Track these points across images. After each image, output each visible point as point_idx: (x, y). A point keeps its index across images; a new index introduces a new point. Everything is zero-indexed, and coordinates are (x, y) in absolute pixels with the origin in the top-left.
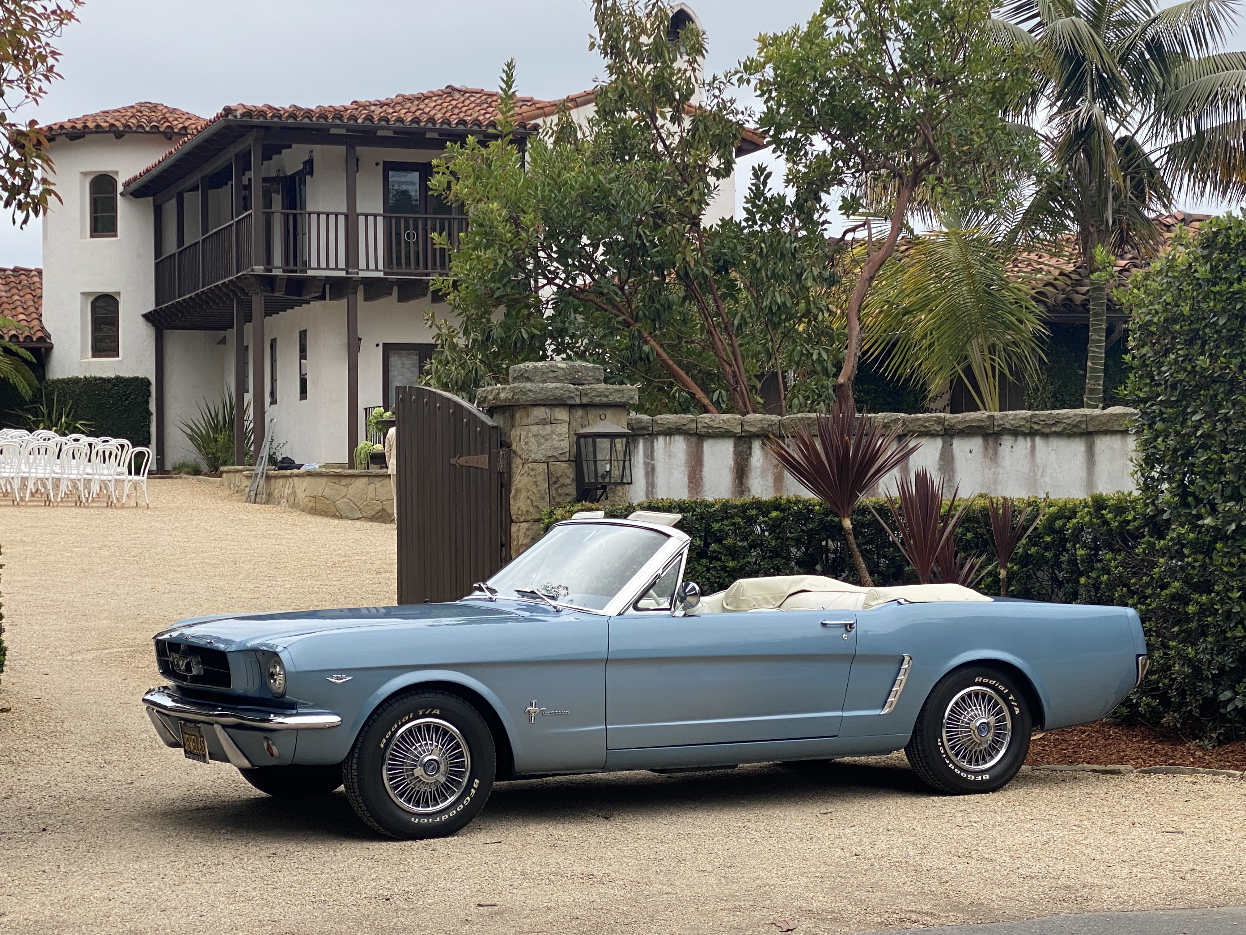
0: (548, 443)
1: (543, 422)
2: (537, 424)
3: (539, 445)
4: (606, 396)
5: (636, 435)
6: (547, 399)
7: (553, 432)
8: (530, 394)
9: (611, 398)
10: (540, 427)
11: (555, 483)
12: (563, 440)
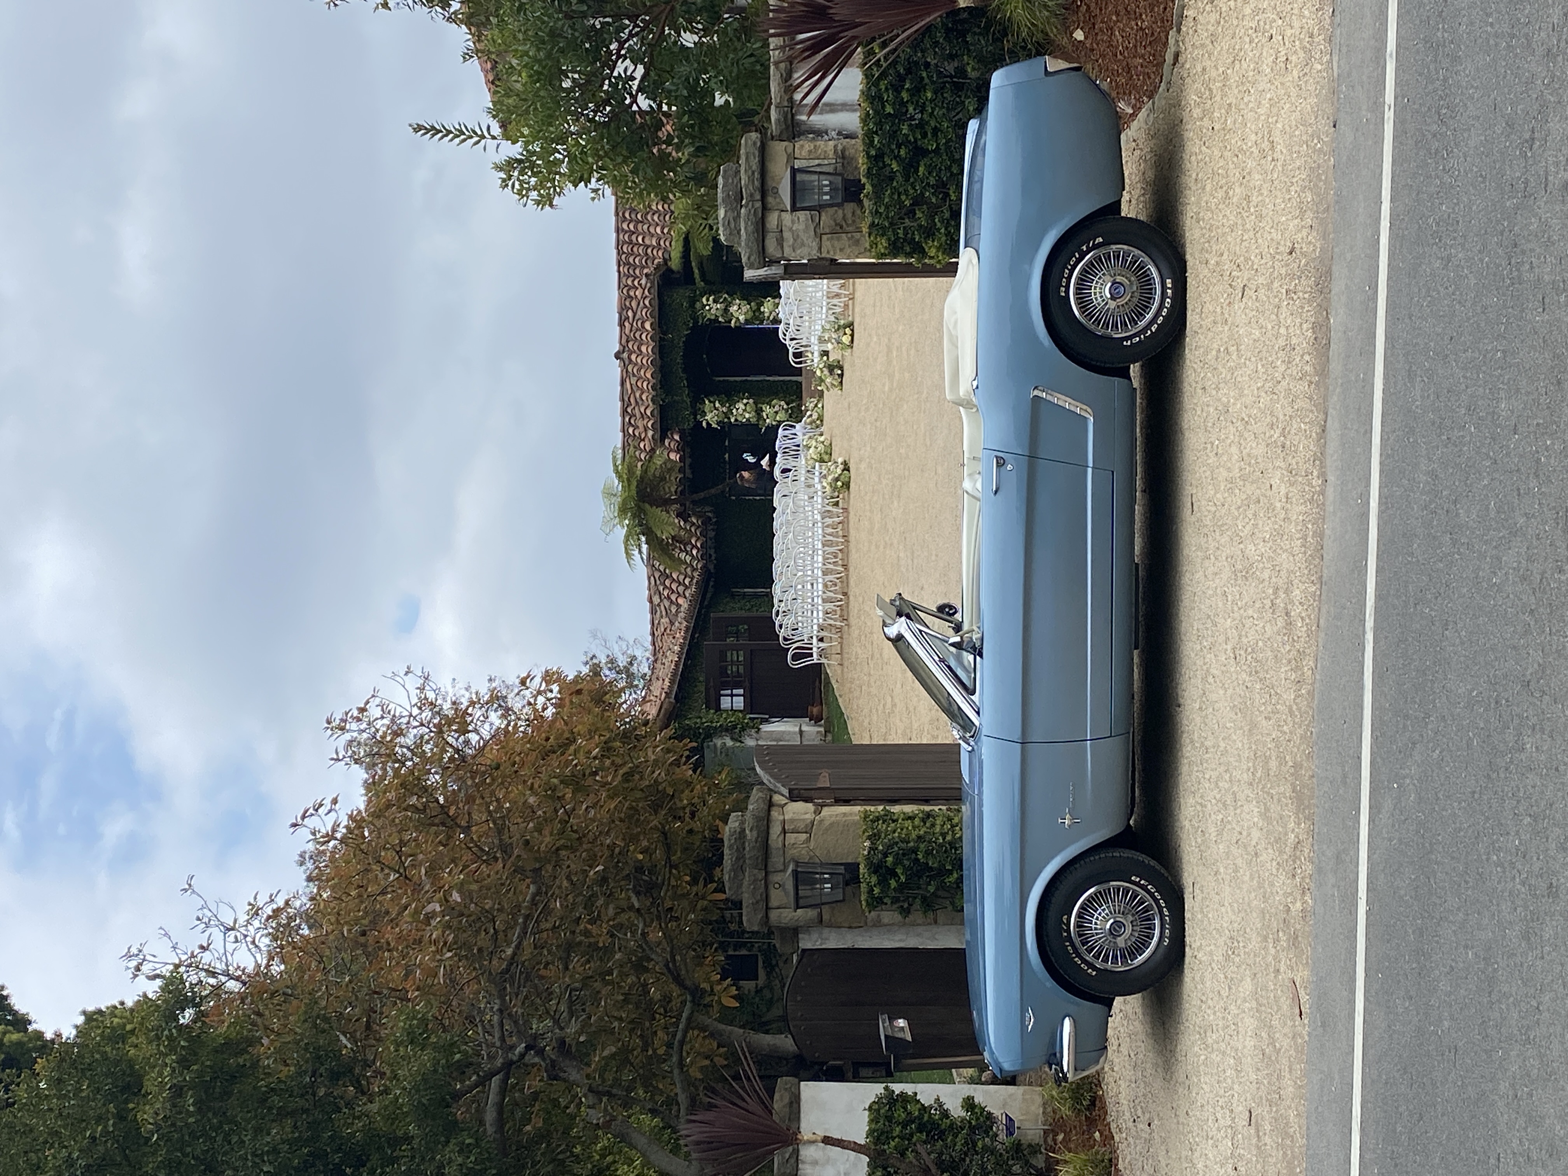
0: (801, 234)
1: (780, 241)
2: (782, 247)
3: (803, 245)
4: (753, 173)
5: (792, 123)
6: (757, 240)
7: (791, 229)
8: (752, 258)
9: (754, 168)
10: (785, 244)
11: (841, 227)
12: (798, 219)
